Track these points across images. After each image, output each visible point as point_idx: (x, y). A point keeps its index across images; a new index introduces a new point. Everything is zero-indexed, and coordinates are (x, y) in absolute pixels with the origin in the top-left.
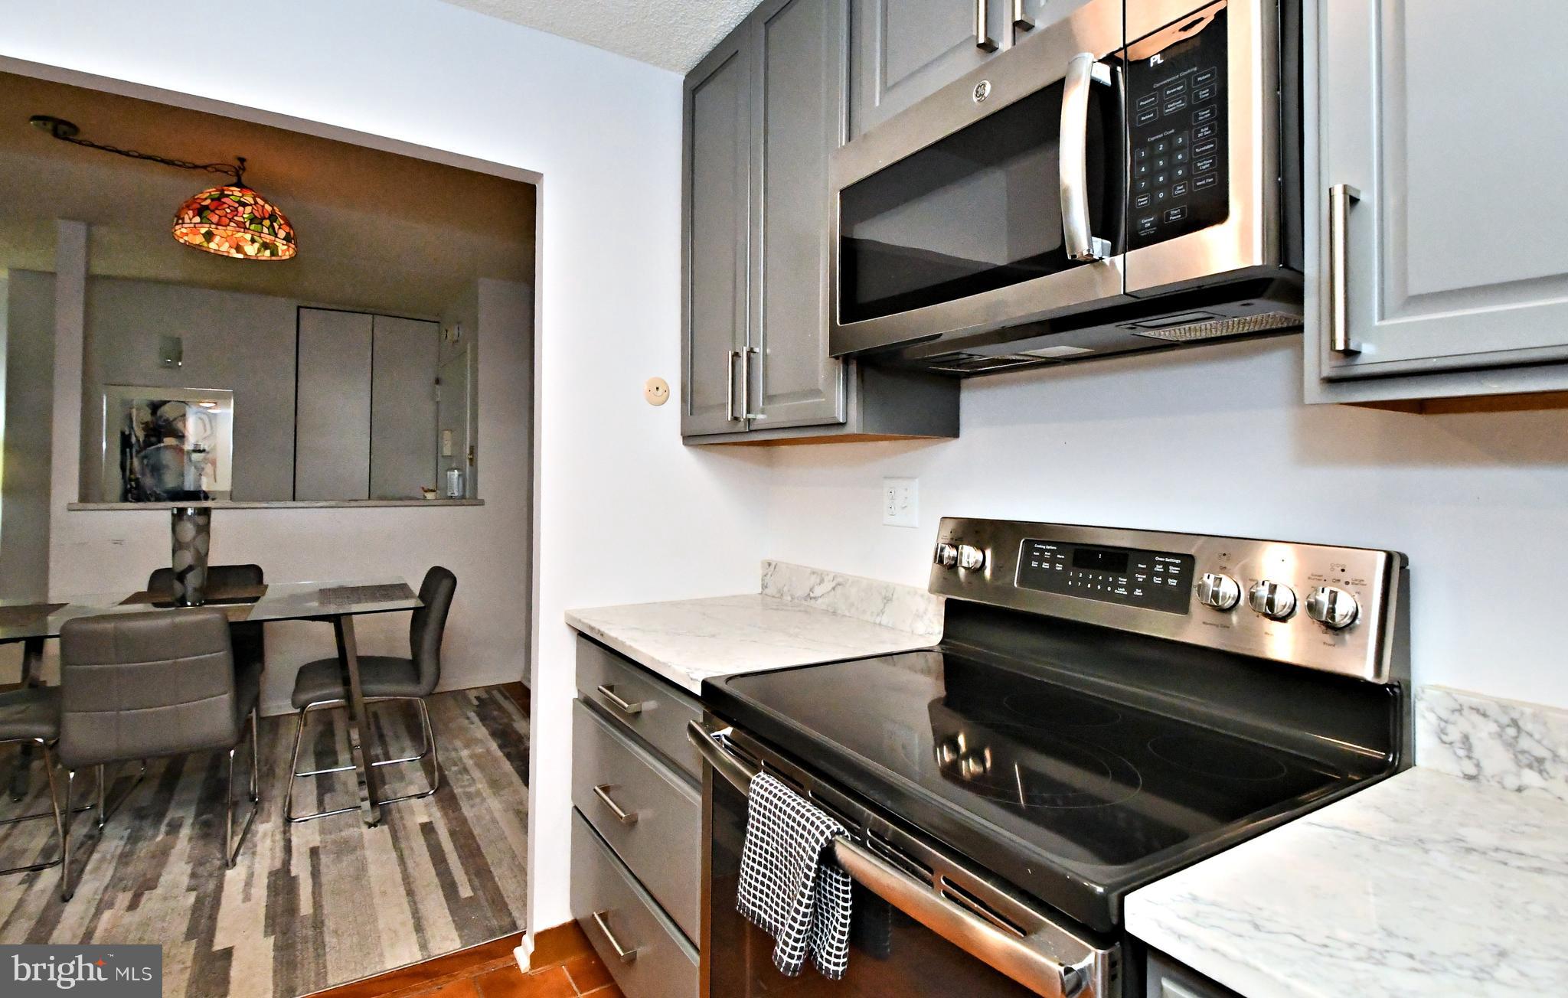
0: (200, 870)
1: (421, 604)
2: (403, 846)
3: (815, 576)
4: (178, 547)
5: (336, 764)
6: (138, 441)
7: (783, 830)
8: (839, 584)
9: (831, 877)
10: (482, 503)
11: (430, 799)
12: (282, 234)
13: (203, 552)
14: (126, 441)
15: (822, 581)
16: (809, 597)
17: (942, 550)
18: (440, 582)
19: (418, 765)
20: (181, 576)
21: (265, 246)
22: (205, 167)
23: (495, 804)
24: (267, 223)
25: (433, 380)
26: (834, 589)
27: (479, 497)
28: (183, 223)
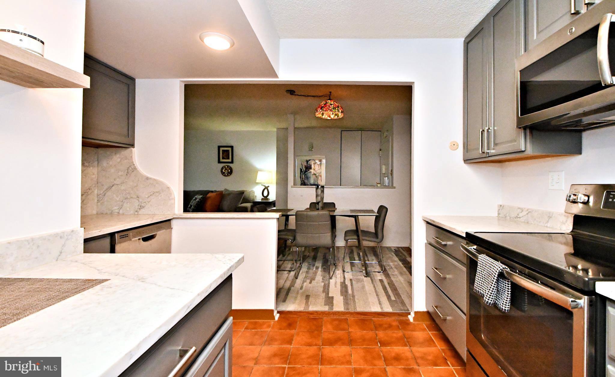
0: (324, 278)
1: (378, 215)
2: (374, 283)
3: (519, 209)
4: (317, 196)
5: (355, 260)
6: (304, 170)
7: (488, 268)
8: (529, 212)
9: (504, 282)
10: (395, 188)
11: (381, 273)
12: (340, 111)
13: (323, 197)
14: (301, 170)
15: (522, 211)
16: (517, 217)
17: (570, 196)
18: (383, 210)
19: (377, 264)
20: (318, 203)
21: (336, 115)
22: (322, 96)
23: (401, 279)
24: (337, 109)
25: (379, 150)
26: (527, 214)
27: (394, 186)
28: (318, 112)
